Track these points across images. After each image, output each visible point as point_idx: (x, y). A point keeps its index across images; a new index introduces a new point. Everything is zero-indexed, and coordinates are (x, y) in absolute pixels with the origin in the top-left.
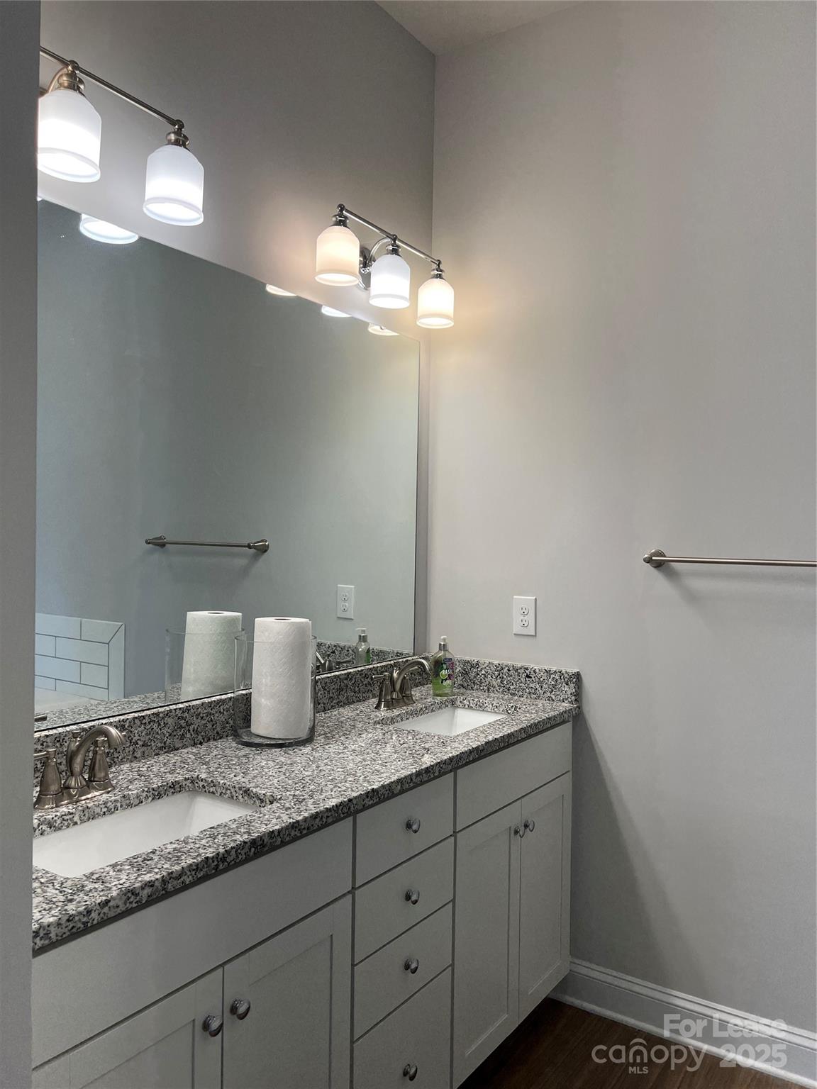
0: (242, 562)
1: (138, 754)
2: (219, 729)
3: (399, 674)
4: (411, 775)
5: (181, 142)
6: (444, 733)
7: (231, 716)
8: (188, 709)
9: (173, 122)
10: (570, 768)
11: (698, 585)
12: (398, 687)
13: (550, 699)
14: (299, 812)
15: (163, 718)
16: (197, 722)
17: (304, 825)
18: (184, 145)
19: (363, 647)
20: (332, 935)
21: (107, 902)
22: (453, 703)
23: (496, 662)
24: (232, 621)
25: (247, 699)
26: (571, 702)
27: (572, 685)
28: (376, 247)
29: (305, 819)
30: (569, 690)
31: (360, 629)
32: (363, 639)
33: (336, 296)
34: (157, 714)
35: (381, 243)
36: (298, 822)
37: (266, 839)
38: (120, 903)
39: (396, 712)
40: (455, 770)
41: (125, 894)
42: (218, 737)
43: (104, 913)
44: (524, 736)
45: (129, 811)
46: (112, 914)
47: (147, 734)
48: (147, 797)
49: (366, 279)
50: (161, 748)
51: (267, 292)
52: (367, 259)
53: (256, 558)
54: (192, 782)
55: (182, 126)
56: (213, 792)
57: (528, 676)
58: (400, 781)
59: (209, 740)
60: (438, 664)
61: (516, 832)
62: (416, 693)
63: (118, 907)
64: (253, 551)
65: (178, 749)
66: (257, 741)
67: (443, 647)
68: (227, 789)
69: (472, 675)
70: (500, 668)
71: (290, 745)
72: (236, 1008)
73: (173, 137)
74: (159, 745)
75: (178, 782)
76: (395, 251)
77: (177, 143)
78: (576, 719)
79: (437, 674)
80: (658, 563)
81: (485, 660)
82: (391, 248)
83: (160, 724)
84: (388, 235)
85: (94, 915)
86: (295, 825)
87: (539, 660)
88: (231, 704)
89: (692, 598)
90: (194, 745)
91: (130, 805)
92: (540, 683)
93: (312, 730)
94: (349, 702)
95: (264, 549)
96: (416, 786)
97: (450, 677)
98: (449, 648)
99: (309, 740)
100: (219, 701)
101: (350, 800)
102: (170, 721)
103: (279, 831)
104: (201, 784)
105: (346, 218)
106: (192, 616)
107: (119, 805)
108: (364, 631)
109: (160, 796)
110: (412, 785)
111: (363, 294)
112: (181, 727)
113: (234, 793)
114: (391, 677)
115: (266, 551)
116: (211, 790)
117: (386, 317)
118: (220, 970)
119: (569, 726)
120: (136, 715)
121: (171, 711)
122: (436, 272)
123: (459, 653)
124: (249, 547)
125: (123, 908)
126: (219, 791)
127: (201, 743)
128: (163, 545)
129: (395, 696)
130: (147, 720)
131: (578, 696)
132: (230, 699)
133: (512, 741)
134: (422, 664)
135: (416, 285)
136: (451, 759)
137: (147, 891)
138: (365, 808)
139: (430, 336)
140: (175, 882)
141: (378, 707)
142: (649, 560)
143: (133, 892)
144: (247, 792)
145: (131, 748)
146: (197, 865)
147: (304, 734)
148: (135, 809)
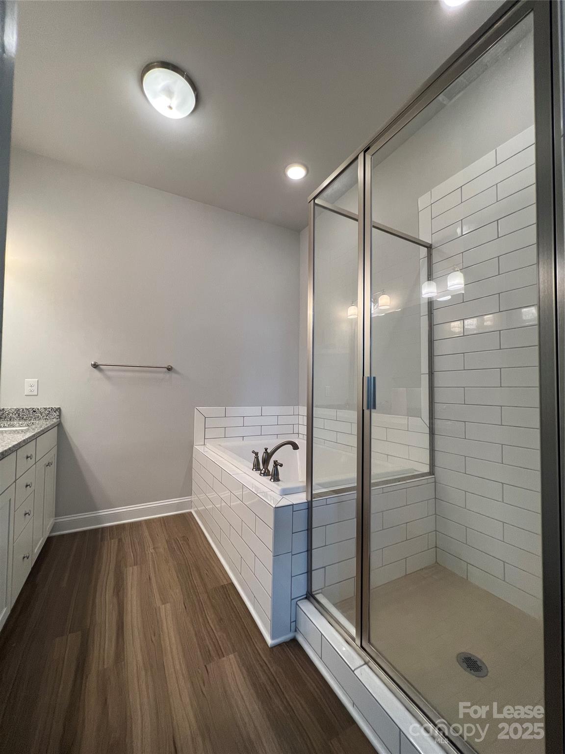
10: (56, 444)
23: (15, 408)
26: (57, 419)
27: (57, 413)
57: (34, 411)
61: (47, 466)
70: (17, 410)
78: (59, 425)
81: (8, 408)
87: (39, 404)
89: (109, 378)
92: (41, 413)
119: (57, 427)
131: (60, 416)
142: (93, 365)
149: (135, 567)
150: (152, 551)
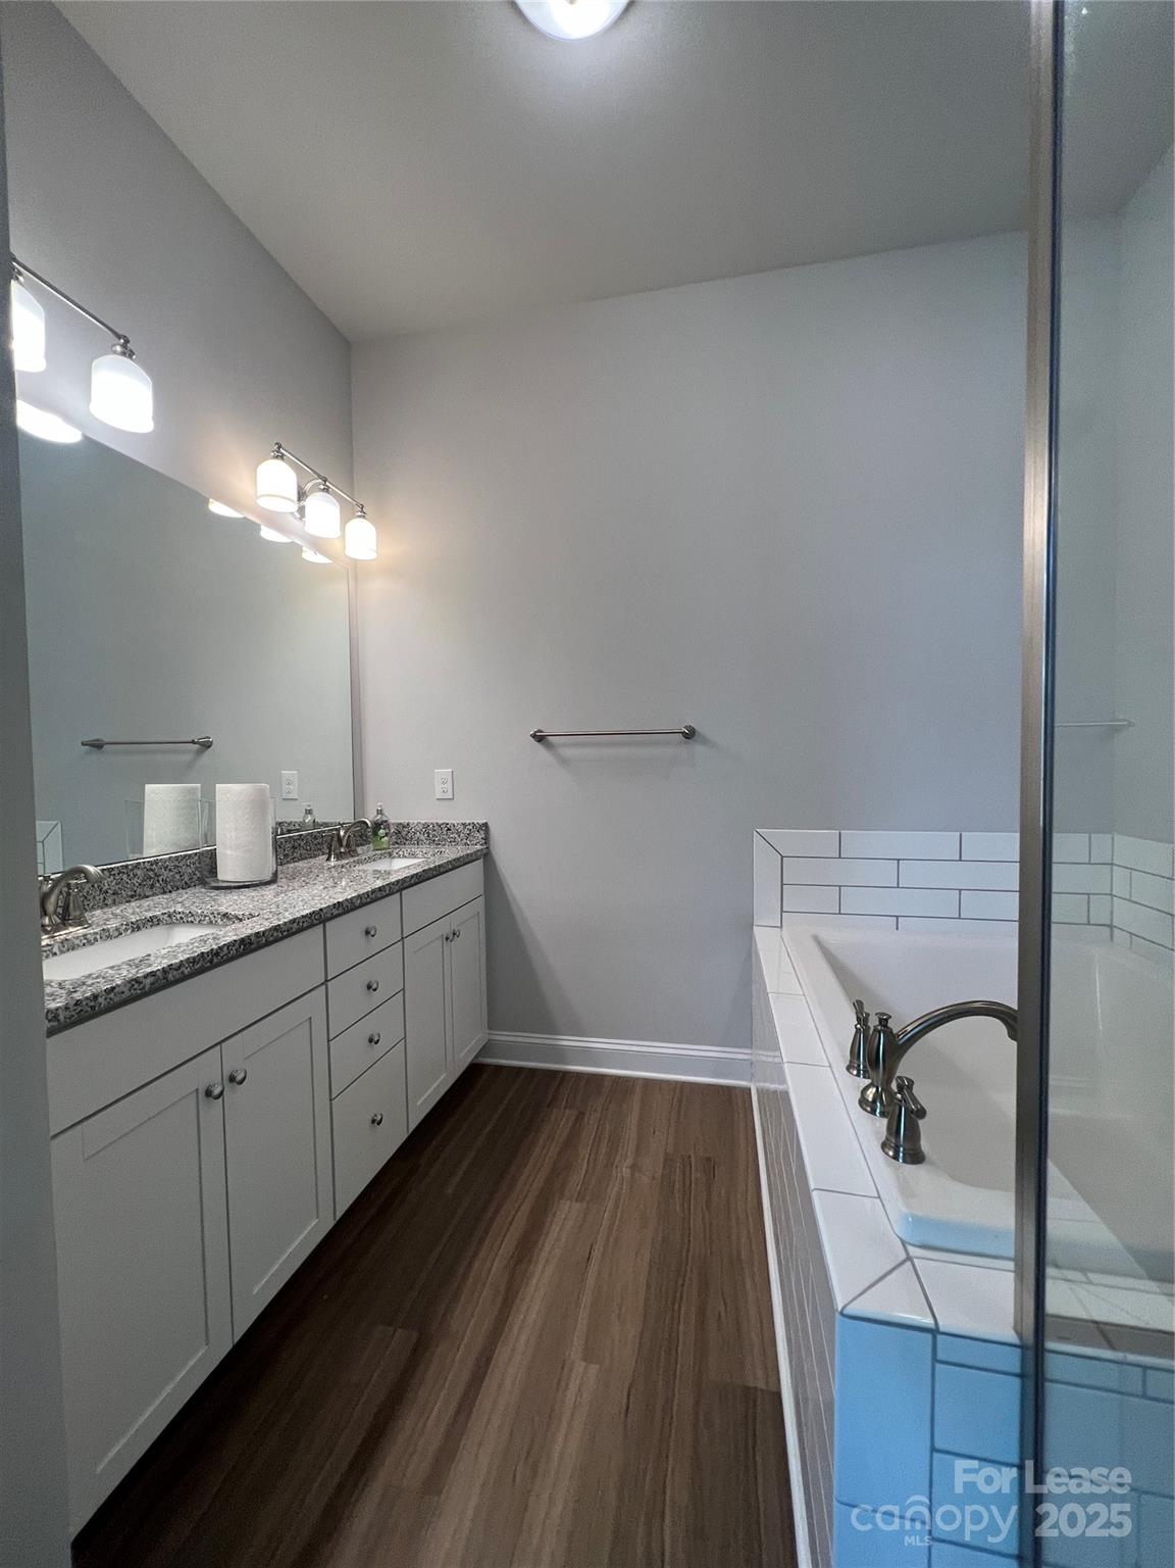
0: (188, 757)
1: (109, 901)
2: (186, 879)
3: (345, 833)
4: (368, 892)
5: (128, 353)
6: (387, 869)
7: (197, 869)
8: (156, 862)
9: (119, 337)
10: (482, 892)
11: (568, 752)
12: (344, 843)
13: (466, 844)
14: (279, 920)
15: (132, 870)
16: (166, 874)
17: (285, 928)
18: (130, 357)
19: (309, 818)
20: (310, 1018)
21: (113, 988)
22: (390, 854)
23: (423, 822)
24: (192, 791)
25: (213, 855)
26: (482, 845)
27: (482, 832)
28: (310, 485)
29: (285, 923)
30: (481, 835)
31: (305, 805)
32: (309, 812)
33: (274, 520)
34: (127, 866)
35: (314, 482)
36: (279, 925)
37: (253, 938)
38: (126, 990)
39: (344, 862)
40: (400, 890)
41: (129, 982)
42: (187, 886)
43: (111, 999)
44: (450, 867)
45: (110, 943)
46: (117, 999)
47: (117, 884)
48: (126, 930)
49: (301, 510)
50: (132, 896)
51: (210, 512)
52: (302, 495)
53: (199, 753)
54: (170, 916)
55: (127, 341)
56: (192, 922)
57: (449, 829)
58: (359, 897)
59: (178, 889)
60: (377, 826)
61: (447, 939)
62: (359, 850)
63: (123, 993)
64: (197, 746)
65: (147, 897)
66: (225, 885)
67: (380, 812)
68: (206, 916)
69: (404, 833)
70: (426, 826)
71: (257, 885)
72: (235, 1078)
73: (118, 348)
74: (130, 893)
75: (156, 917)
76: (326, 490)
77: (124, 354)
78: (486, 856)
79: (375, 833)
80: (539, 738)
81: (413, 821)
82: (322, 487)
83: (129, 876)
84: (320, 477)
85: (100, 1000)
86: (276, 928)
87: (455, 816)
88: (196, 858)
89: (564, 762)
90: (164, 893)
91: (109, 937)
92: (458, 833)
93: (275, 874)
94: (302, 858)
95: (207, 745)
96: (373, 901)
97: (386, 835)
98: (384, 812)
99: (273, 880)
100: (185, 856)
101: (321, 910)
102: (139, 872)
103: (264, 932)
104: (178, 916)
105: (283, 454)
106: (149, 787)
107: (98, 937)
108: (309, 806)
109: (139, 929)
110: (369, 900)
111: (297, 523)
112: (150, 878)
113: (213, 919)
114: (339, 835)
115: (209, 747)
116: (189, 919)
117: (317, 544)
118: (219, 1047)
119: (482, 860)
120: (105, 867)
121: (139, 863)
122: (360, 514)
123: (394, 817)
124: (193, 742)
125: (127, 994)
126: (198, 919)
127: (170, 892)
128: (102, 747)
129: (342, 850)
130: (116, 872)
131: (486, 840)
132: (196, 854)
133: (442, 870)
134: (365, 822)
135: (345, 519)
136: (398, 881)
137: (149, 981)
138: (333, 917)
139: (355, 564)
140: (175, 973)
141: (328, 859)
142: (534, 736)
143: (137, 980)
144: (225, 915)
145: (102, 896)
146: (194, 958)
147: (268, 877)
148: (114, 940)
149: (578, 1205)
150: (626, 1172)
